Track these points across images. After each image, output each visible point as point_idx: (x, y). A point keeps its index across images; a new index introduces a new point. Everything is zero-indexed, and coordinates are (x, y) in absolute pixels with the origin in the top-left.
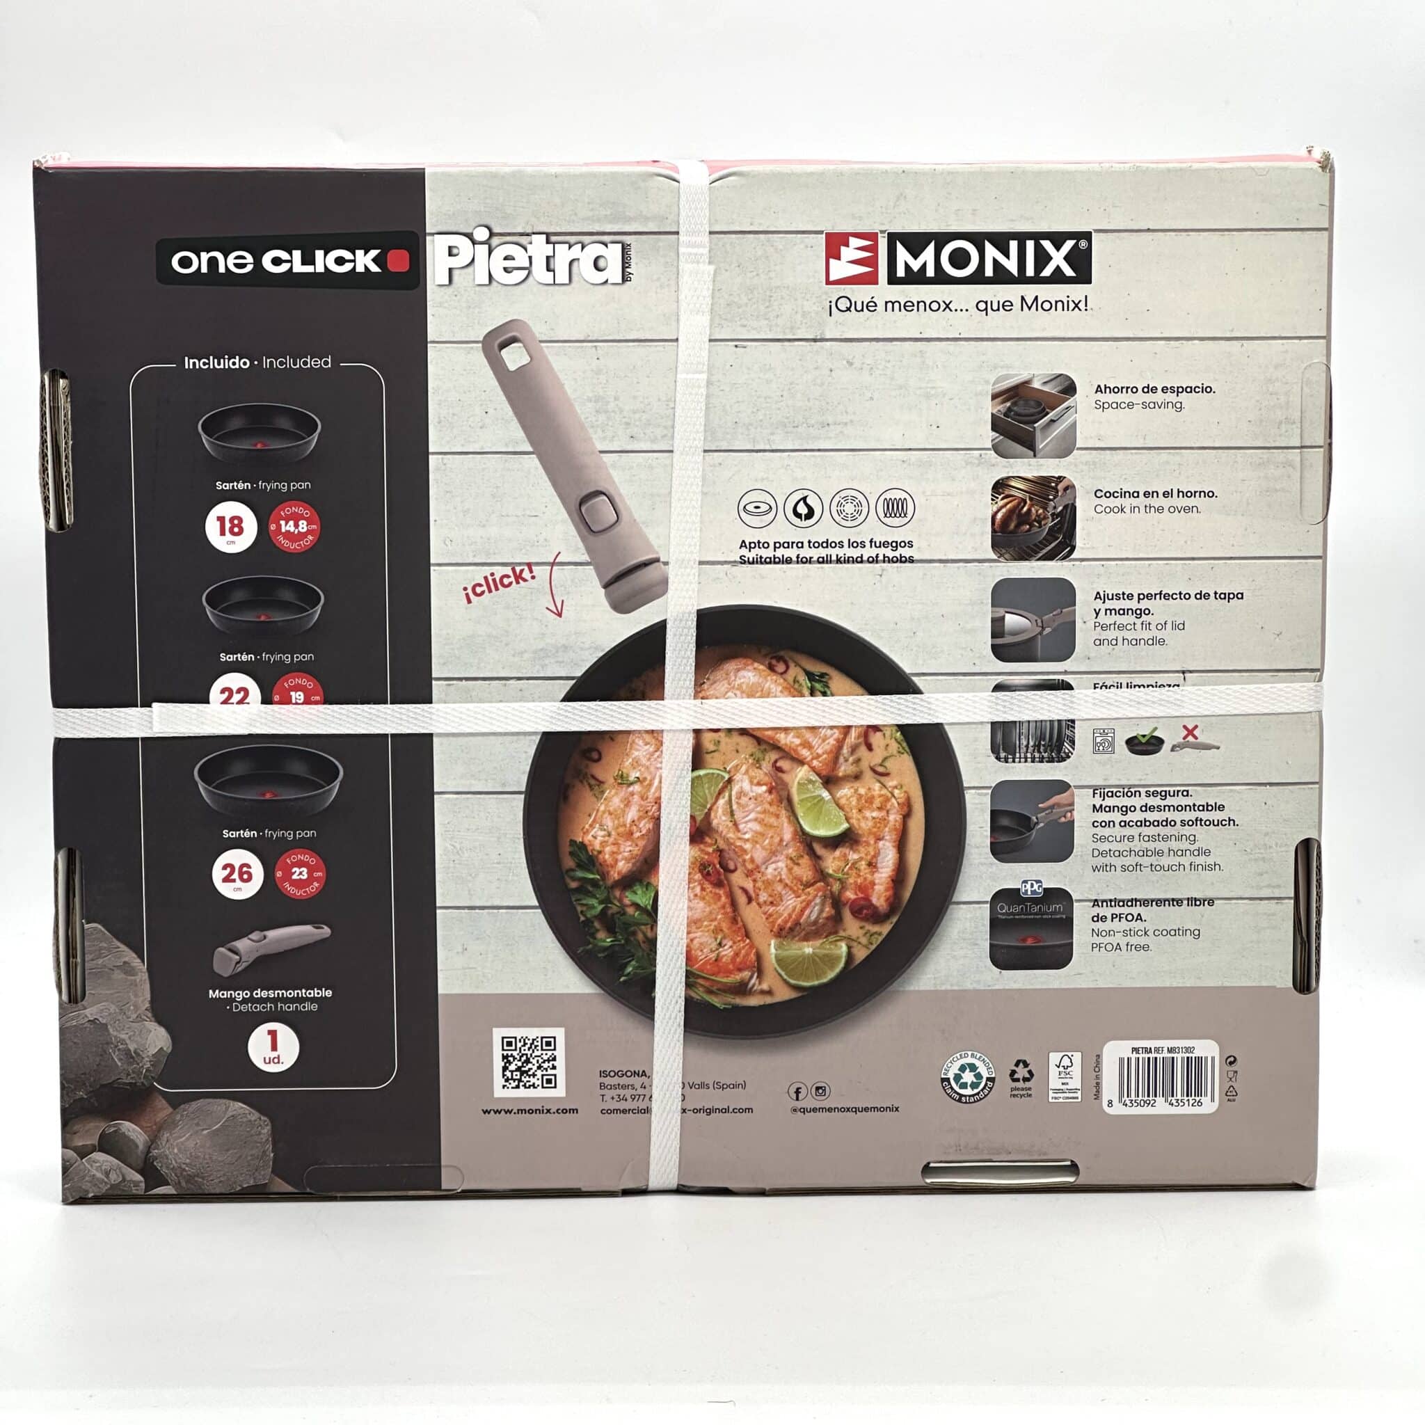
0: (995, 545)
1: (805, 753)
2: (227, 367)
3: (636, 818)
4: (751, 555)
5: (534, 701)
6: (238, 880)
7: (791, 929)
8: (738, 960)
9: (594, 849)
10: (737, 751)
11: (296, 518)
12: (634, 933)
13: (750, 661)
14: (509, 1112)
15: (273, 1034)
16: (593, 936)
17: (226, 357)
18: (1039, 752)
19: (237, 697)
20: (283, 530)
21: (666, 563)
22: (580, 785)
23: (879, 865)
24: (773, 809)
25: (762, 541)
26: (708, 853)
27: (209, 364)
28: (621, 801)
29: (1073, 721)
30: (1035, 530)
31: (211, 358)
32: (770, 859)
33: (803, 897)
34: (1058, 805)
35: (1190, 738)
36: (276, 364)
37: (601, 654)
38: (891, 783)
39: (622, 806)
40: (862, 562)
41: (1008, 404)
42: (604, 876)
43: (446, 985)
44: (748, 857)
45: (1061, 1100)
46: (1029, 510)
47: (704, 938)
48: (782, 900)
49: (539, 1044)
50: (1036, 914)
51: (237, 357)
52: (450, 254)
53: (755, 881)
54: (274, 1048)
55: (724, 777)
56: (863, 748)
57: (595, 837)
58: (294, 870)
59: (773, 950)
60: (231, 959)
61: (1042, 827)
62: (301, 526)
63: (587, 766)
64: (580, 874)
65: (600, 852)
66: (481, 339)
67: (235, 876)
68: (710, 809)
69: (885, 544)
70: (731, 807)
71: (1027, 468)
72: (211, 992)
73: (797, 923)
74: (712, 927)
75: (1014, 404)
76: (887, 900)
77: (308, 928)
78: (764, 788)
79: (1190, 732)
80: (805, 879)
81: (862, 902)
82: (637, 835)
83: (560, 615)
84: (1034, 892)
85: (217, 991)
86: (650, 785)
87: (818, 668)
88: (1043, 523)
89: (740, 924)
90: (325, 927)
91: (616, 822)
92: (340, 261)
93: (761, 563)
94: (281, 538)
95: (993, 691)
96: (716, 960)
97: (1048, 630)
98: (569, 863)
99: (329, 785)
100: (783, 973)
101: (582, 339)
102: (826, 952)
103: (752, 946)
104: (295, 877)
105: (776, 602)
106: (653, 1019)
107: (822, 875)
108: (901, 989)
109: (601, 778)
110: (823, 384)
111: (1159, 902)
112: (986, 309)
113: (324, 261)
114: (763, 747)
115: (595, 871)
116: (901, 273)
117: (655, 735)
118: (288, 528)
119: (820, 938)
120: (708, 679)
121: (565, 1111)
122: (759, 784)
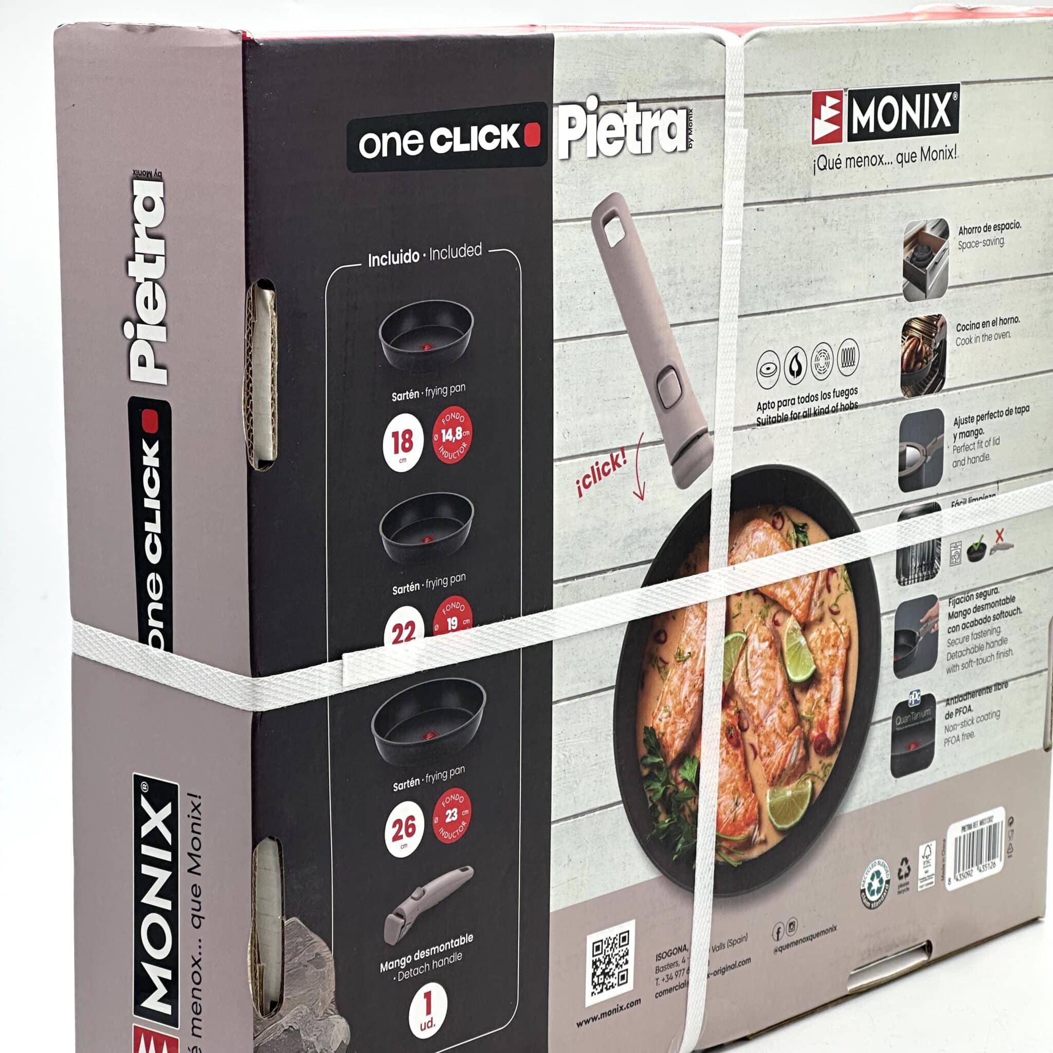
0: (903, 384)
1: (792, 603)
2: (402, 262)
3: (688, 693)
4: (763, 417)
5: (623, 591)
6: (405, 836)
7: (780, 776)
8: (747, 815)
9: (659, 733)
10: (752, 612)
11: (453, 425)
12: (683, 810)
13: (760, 521)
14: (594, 1019)
15: (428, 995)
16: (656, 820)
17: (401, 251)
18: (922, 572)
19: (406, 633)
20: (444, 440)
21: (712, 433)
22: (652, 669)
23: (832, 700)
24: (771, 663)
25: (771, 402)
26: (731, 717)
27: (387, 260)
28: (679, 679)
29: (940, 539)
30: (925, 366)
31: (390, 252)
32: (769, 712)
33: (787, 744)
34: (930, 618)
35: (1000, 541)
36: (440, 256)
37: (668, 533)
38: (840, 620)
39: (679, 684)
40: (828, 413)
41: (912, 250)
42: (665, 757)
43: (557, 902)
44: (755, 714)
45: (925, 888)
46: (922, 348)
47: (728, 801)
48: (774, 750)
49: (618, 942)
50: (916, 721)
51: (410, 250)
52: (570, 127)
53: (759, 736)
54: (429, 1012)
55: (743, 639)
56: (825, 591)
57: (660, 720)
58: (447, 814)
59: (768, 800)
60: (397, 924)
61: (923, 640)
62: (458, 433)
63: (657, 650)
64: (650, 760)
65: (663, 734)
66: (590, 215)
67: (403, 832)
68: (734, 673)
69: (842, 393)
70: (747, 667)
71: (923, 309)
72: (382, 965)
73: (783, 770)
74: (732, 789)
75: (916, 250)
76: (835, 732)
77: (456, 873)
78: (767, 643)
79: (1000, 535)
80: (789, 725)
81: (821, 738)
82: (688, 710)
83: (642, 498)
84: (916, 701)
85: (387, 963)
86: (697, 658)
87: (801, 519)
88: (929, 359)
89: (749, 779)
90: (469, 867)
91: (675, 701)
92: (490, 137)
93: (770, 423)
94: (442, 449)
95: (898, 521)
96: (734, 821)
97: (929, 458)
98: (643, 750)
99: (475, 714)
100: (773, 820)
101: (660, 210)
102: (800, 791)
103: (756, 799)
104: (448, 820)
105: (778, 460)
106: (693, 892)
107: (799, 719)
108: (841, 813)
109: (666, 660)
110: (808, 243)
111: (980, 692)
112: (902, 161)
113: (478, 138)
114: (768, 603)
115: (660, 754)
116: (855, 131)
117: (702, 607)
118: (448, 438)
119: (797, 780)
120: (736, 544)
121: (632, 1004)
122: (764, 641)
